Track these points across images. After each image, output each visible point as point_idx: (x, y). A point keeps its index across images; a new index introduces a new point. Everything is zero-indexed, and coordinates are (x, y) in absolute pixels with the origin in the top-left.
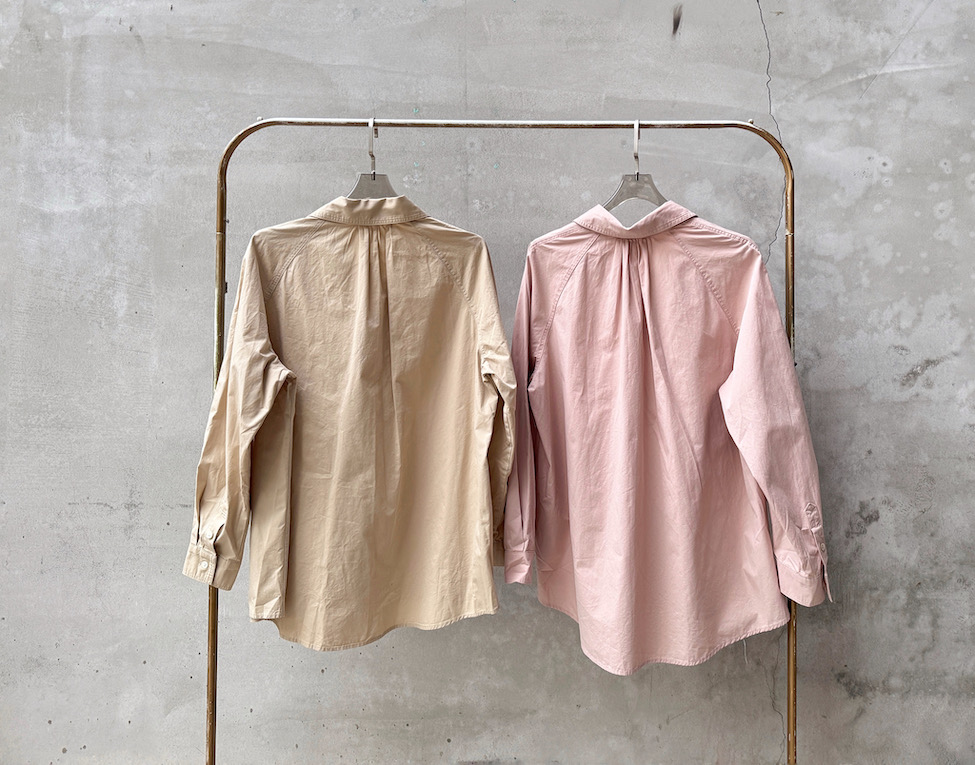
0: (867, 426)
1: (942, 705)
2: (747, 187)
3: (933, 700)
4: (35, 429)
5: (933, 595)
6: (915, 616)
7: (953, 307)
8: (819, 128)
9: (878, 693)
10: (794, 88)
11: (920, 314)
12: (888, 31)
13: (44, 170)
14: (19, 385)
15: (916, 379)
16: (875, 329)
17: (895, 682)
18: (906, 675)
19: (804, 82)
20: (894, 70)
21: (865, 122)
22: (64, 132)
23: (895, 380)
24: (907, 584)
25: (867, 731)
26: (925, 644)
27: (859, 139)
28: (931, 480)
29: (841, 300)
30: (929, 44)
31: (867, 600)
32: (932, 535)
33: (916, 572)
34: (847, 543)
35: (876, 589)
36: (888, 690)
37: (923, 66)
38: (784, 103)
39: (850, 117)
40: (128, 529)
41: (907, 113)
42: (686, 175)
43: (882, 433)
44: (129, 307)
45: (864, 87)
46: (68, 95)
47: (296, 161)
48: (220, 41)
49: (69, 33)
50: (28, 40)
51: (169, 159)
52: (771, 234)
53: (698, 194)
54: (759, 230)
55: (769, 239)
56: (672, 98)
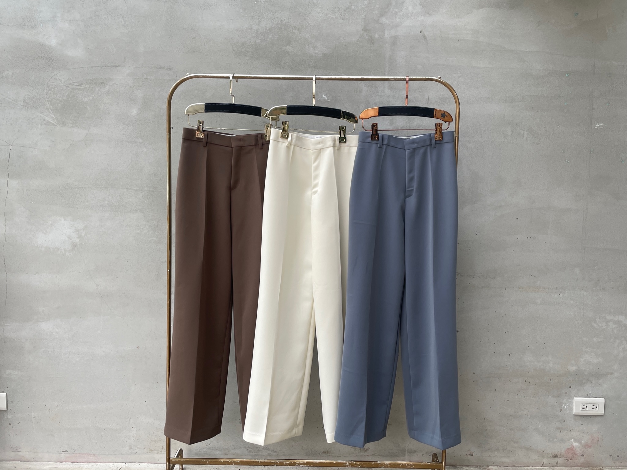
46: (387, 67)
47: (503, 102)
48: (467, 38)
49: (388, 34)
50: (367, 38)
51: (438, 102)
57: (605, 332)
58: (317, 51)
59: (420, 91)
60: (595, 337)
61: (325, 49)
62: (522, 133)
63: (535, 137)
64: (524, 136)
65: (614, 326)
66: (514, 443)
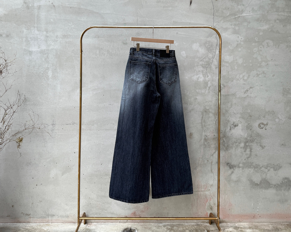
0: (235, 103)
1: (252, 170)
3: (250, 169)
4: (28, 106)
5: (251, 144)
6: (246, 149)
7: (257, 74)
8: (226, 29)
9: (237, 168)
10: (220, 19)
11: (249, 76)
12: (243, 5)
13: (30, 40)
15: (248, 92)
16: (238, 80)
17: (241, 165)
18: (244, 163)
19: (222, 18)
20: (245, 15)
21: (237, 28)
22: (35, 30)
23: (242, 92)
24: (244, 142)
25: (234, 177)
26: (248, 156)
27: (235, 32)
28: (251, 116)
29: (230, 72)
30: (253, 8)
31: (234, 145)
32: (251, 130)
33: (247, 139)
34: (230, 132)
35: (237, 143)
36: (239, 167)
37: (251, 14)
38: (217, 23)
39: (233, 27)
40: (52, 130)
41: (247, 26)
42: (193, 41)
43: (239, 105)
44: (52, 75)
45: (237, 19)
46: (36, 20)
47: (94, 38)
48: (75, 7)
49: (36, 5)
50: (25, 6)
51: (62, 37)
52: (213, 56)
53: (195, 46)
54: (210, 55)
55: (213, 57)
56: (189, 22)
59: (53, 32)
61: (5, 11)
62: (104, 53)
63: (111, 55)
64: (105, 55)
66: (105, 210)
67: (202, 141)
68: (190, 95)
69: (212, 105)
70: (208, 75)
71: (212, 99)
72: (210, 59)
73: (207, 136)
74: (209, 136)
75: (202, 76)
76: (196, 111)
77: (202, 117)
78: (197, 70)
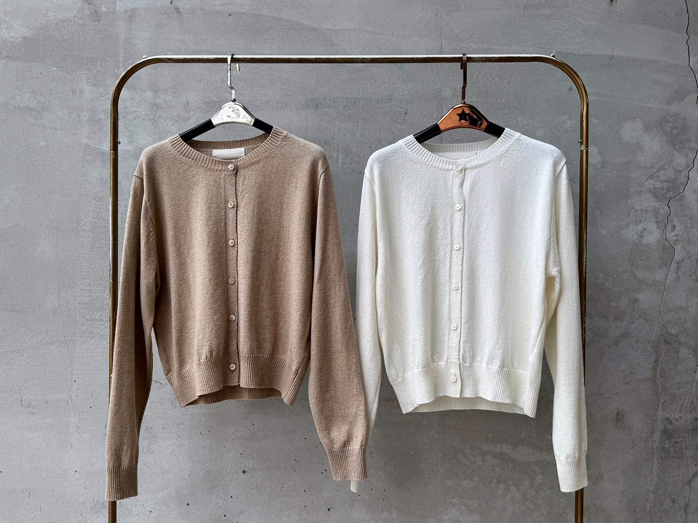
2: (671, 125)
13: (103, 117)
14: (86, 288)
42: (622, 115)
46: (121, 56)
47: (304, 108)
48: (243, 11)
49: (121, 7)
50: (88, 12)
51: (203, 107)
52: (690, 162)
53: (631, 131)
54: (680, 160)
55: (688, 166)
56: (610, 52)
57: (480, 471)
58: (12, 34)
59: (174, 91)
60: (465, 479)
61: (25, 30)
62: (335, 155)
63: (356, 163)
64: (338, 162)
65: (494, 462)
67: (657, 436)
68: (616, 289)
69: (686, 322)
70: (675, 222)
71: (688, 302)
72: (680, 172)
73: (671, 423)
74: (677, 420)
75: (655, 228)
76: (637, 342)
77: (656, 361)
78: (638, 208)
